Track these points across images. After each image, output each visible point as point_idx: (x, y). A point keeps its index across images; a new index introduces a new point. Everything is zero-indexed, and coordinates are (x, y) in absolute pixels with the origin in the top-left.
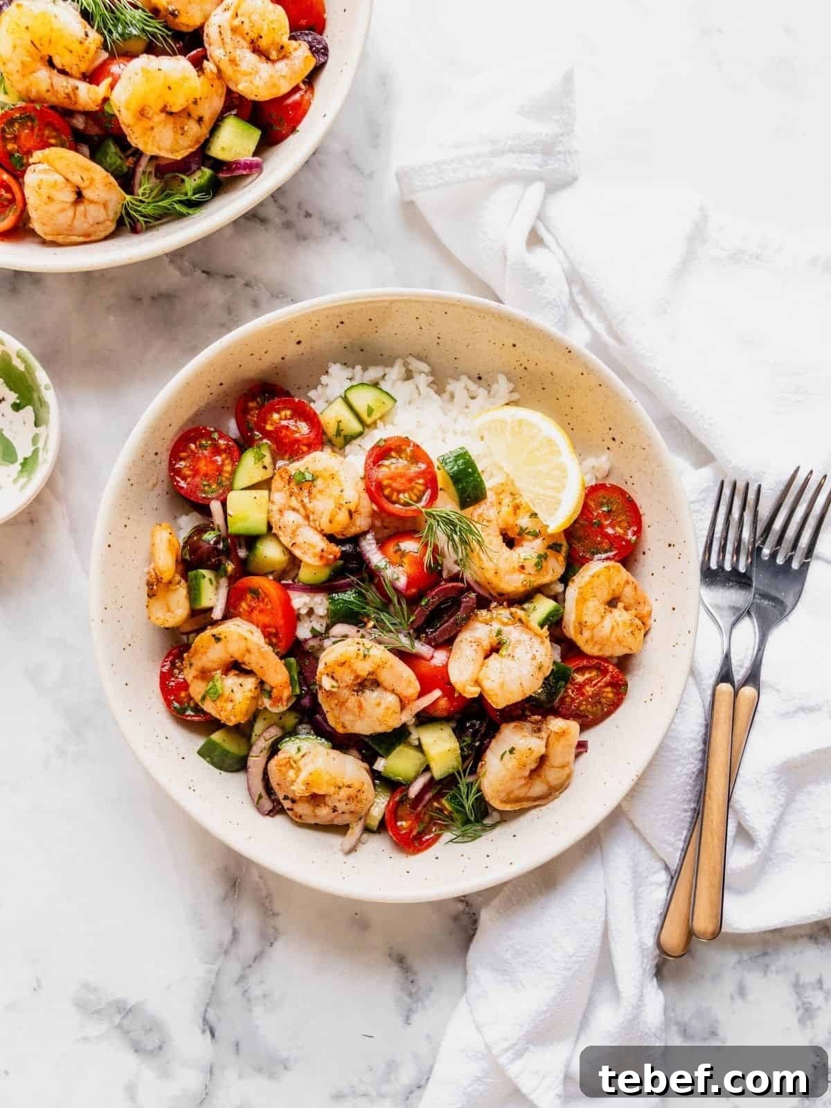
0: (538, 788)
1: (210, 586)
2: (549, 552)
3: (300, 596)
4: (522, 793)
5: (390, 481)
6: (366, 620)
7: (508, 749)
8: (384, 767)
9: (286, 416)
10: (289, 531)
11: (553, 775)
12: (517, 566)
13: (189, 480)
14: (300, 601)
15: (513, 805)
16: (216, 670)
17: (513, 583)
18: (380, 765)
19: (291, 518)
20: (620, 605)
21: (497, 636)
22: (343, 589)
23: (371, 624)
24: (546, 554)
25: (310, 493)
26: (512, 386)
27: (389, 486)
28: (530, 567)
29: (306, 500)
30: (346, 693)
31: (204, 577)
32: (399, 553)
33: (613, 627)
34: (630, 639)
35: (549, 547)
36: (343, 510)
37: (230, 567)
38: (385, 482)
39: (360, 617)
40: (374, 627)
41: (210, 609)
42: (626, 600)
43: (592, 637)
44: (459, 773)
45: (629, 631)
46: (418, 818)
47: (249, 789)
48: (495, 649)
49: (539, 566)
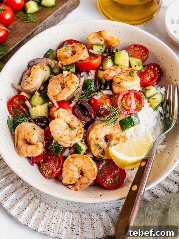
0: (20, 143)
1: (100, 49)
2: (102, 150)
3: (94, 73)
4: (20, 137)
5: (129, 98)
6: (85, 91)
7: (35, 128)
8: (36, 94)
9: (152, 75)
10: (115, 69)
11: (24, 147)
12: (98, 137)
13: (133, 49)
14: (93, 72)
15: (16, 135)
16: (74, 49)
17: (92, 135)
18: (37, 93)
19: (119, 70)
20: (81, 176)
21: (74, 127)
22: (95, 84)
23: (83, 92)
24: (101, 149)
25: (127, 75)
26: (162, 150)
27: (128, 97)
28: (97, 142)
29: (124, 74)
30: (61, 80)
31: (102, 47)
32: (105, 99)
33: (72, 170)
34: (68, 177)
35: (104, 150)
36: (121, 80)
37: (105, 55)
38: (129, 96)
39: (86, 89)
40: (82, 93)
41: (92, 49)
42: (82, 179)
43: (70, 162)
44: (31, 117)
45: (71, 177)
46: (18, 106)
47: (37, 59)
48: (70, 127)
49: (97, 145)
